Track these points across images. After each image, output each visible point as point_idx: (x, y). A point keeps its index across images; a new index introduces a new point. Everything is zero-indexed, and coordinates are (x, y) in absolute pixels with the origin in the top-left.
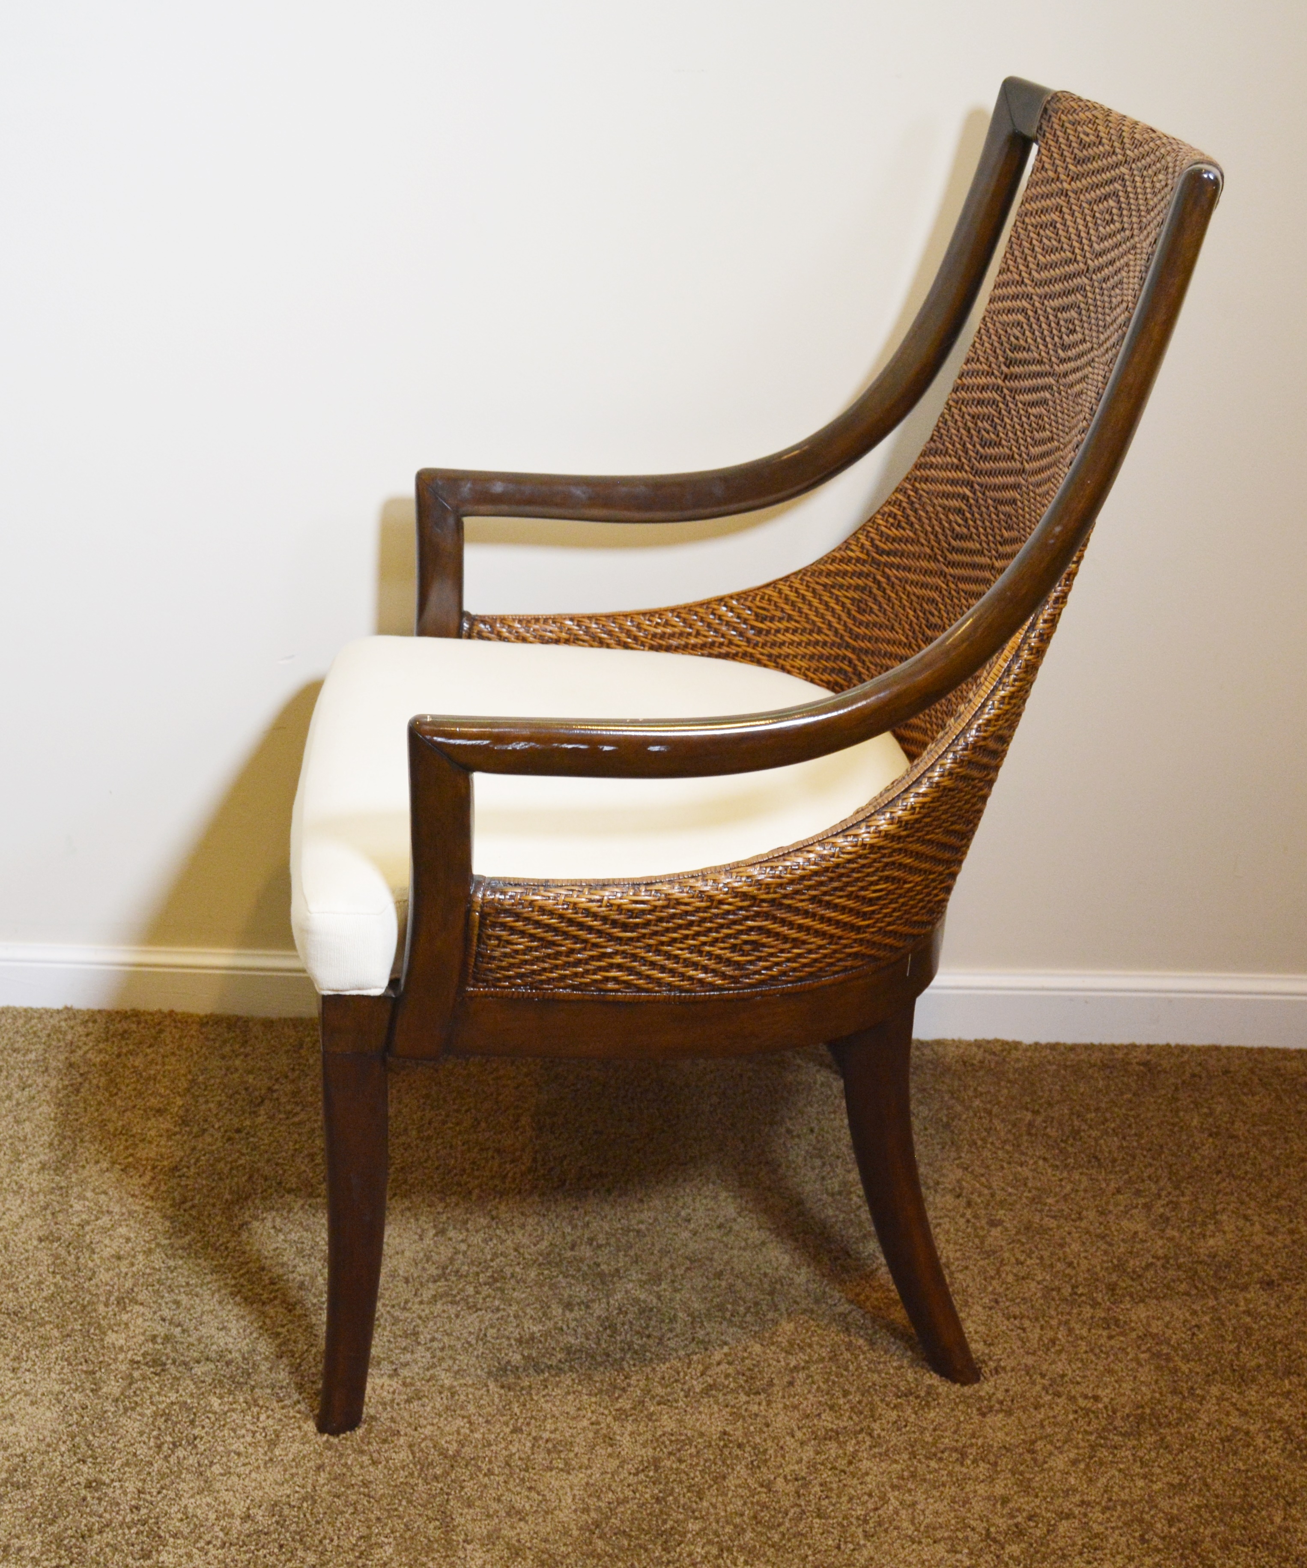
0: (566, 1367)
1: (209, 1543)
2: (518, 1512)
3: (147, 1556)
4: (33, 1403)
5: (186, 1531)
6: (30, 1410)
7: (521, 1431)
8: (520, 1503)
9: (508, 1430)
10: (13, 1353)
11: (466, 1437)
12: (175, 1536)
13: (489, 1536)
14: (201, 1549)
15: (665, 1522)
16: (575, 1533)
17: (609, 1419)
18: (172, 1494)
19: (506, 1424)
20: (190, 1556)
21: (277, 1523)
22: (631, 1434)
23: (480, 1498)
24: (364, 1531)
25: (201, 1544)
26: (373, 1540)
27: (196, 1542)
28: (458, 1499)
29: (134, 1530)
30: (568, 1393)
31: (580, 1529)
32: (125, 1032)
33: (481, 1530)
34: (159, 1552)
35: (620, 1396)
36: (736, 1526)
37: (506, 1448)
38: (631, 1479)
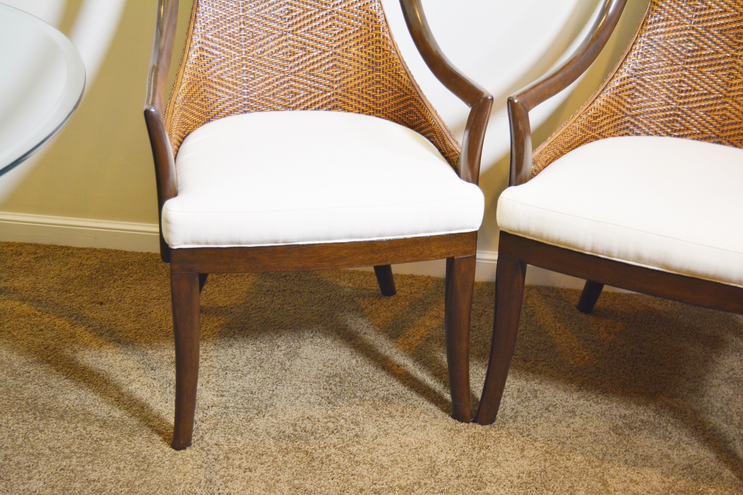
0: (643, 428)
1: (505, 486)
2: (635, 481)
3: (480, 489)
4: (414, 429)
5: (495, 481)
6: (414, 432)
7: (629, 451)
8: (635, 477)
9: (623, 450)
10: (400, 410)
11: (606, 452)
12: (490, 482)
13: (625, 489)
14: (502, 488)
15: (699, 488)
16: (662, 490)
17: (666, 448)
18: (484, 467)
19: (622, 448)
20: (498, 490)
21: (533, 480)
22: (677, 455)
23: (617, 475)
24: (570, 485)
25: (501, 486)
26: (575, 488)
27: (499, 485)
28: (608, 474)
29: (472, 479)
30: (646, 438)
31: (663, 489)
32: (411, 283)
33: (621, 486)
34: (485, 488)
35: (668, 441)
36: (730, 492)
37: (624, 457)
38: (681, 472)
